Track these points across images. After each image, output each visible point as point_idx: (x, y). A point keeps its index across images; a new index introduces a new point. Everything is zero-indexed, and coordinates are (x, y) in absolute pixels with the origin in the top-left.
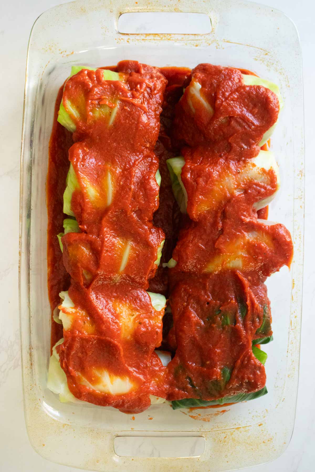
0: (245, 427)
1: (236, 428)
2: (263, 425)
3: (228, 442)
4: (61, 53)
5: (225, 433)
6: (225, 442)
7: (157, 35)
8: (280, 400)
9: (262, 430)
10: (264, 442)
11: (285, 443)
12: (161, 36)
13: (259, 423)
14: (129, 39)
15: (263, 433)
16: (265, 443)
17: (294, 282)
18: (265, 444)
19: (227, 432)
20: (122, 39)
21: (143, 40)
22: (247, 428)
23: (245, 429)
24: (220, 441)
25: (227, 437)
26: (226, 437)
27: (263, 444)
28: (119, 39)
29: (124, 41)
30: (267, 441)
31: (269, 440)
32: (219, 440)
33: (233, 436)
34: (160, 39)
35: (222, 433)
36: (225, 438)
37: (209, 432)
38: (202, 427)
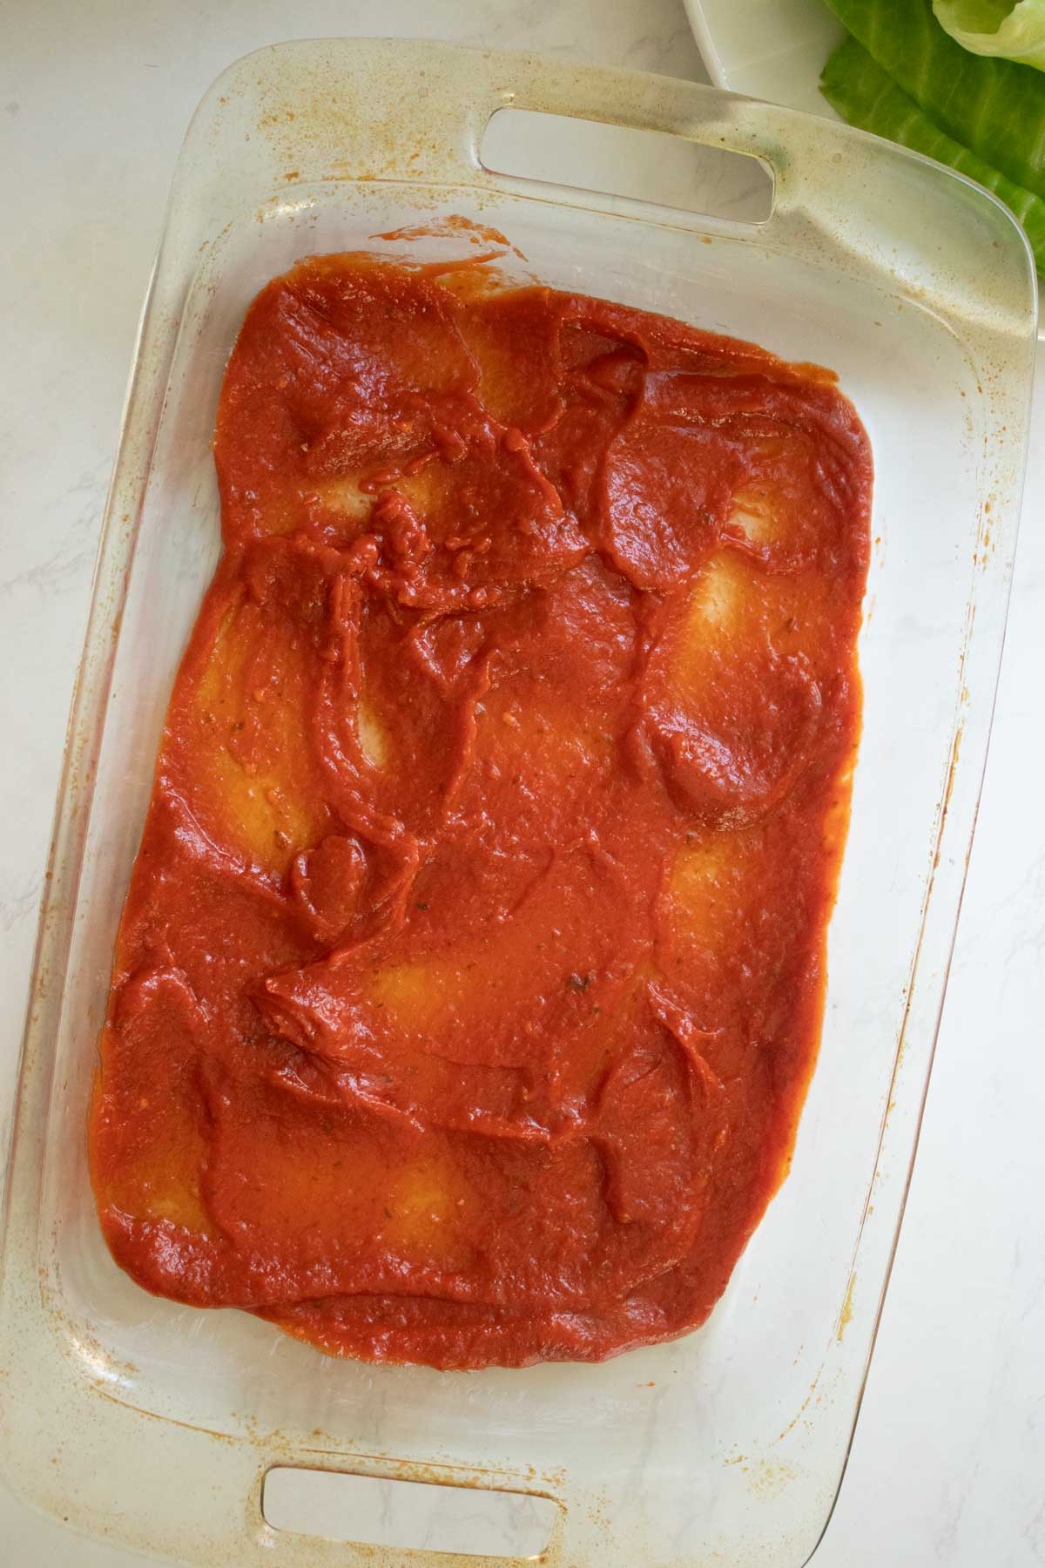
0: (342, 179)
1: (374, 179)
2: (283, 174)
3: (409, 139)
4: (740, 1459)
5: (414, 171)
6: (419, 142)
7: (442, 1479)
8: (213, 248)
9: (290, 157)
10: (292, 116)
11: (222, 100)
12: (427, 1476)
13: (295, 184)
14: (529, 1479)
15: (289, 149)
16: (288, 114)
17: (115, 634)
18: (288, 109)
19: (406, 172)
20: (549, 1481)
21: (485, 1471)
22: (337, 174)
23: (346, 171)
24: (434, 147)
25: (409, 155)
26: (413, 157)
27: (294, 113)
28: (558, 1481)
29: (544, 1474)
30: (279, 120)
31: (275, 120)
32: (435, 152)
33: (389, 157)
34: (431, 1468)
35: (422, 172)
36: (417, 155)
37: (463, 185)
38: (481, 205)
